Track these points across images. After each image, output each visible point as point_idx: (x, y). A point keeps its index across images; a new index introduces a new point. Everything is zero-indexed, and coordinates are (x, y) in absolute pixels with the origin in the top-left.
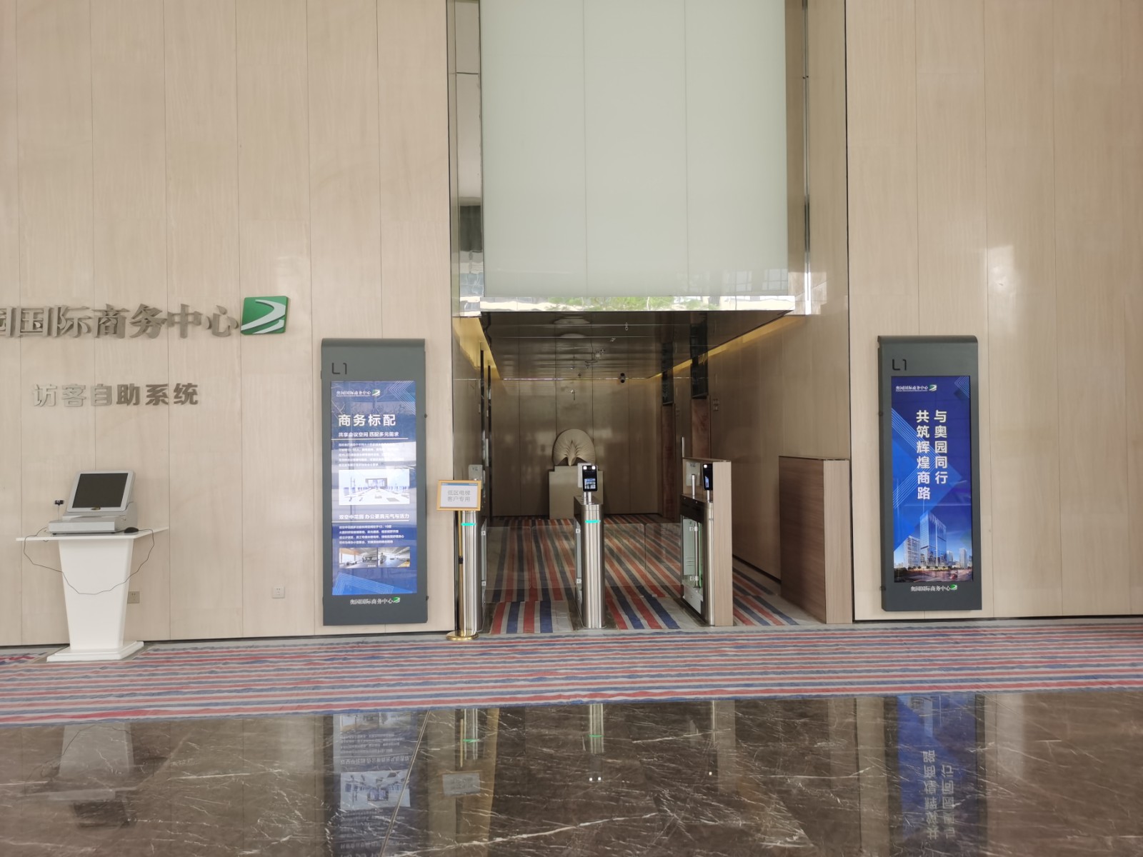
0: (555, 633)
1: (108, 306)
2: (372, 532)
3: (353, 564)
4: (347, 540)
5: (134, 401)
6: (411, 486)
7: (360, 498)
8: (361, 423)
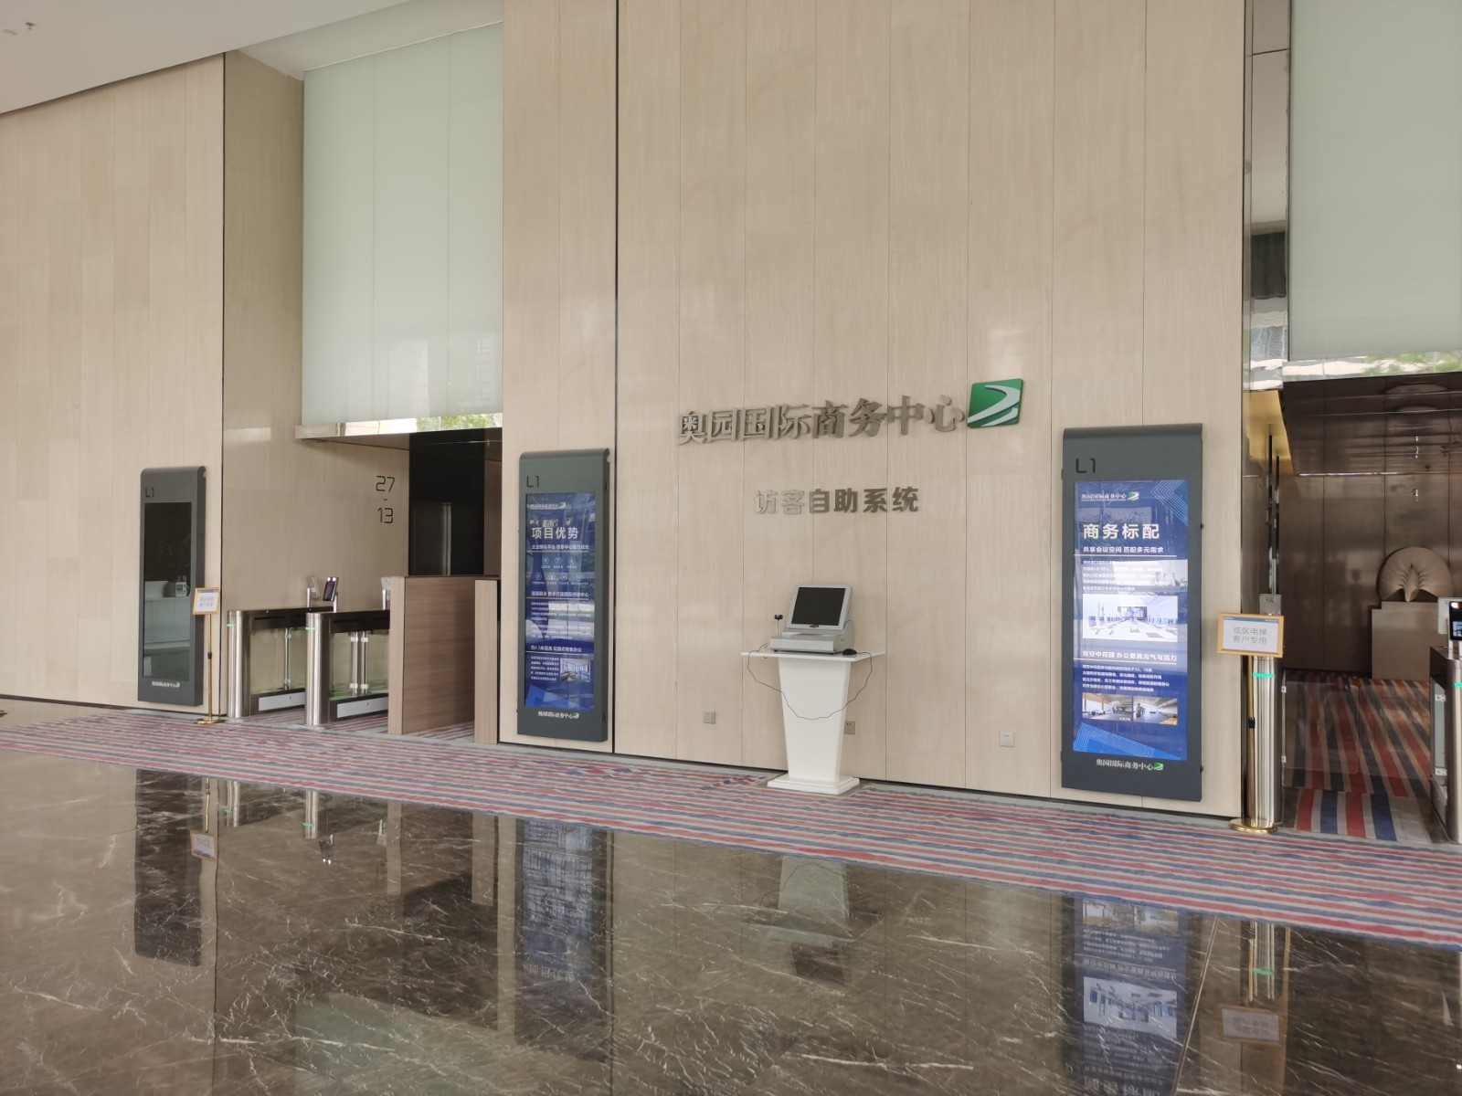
0: (1401, 841)
1: (828, 402)
2: (1125, 675)
3: (1101, 714)
4: (1093, 683)
5: (851, 508)
6: (1180, 621)
7: (1110, 631)
8: (1113, 535)
